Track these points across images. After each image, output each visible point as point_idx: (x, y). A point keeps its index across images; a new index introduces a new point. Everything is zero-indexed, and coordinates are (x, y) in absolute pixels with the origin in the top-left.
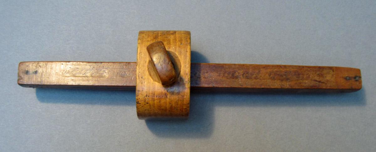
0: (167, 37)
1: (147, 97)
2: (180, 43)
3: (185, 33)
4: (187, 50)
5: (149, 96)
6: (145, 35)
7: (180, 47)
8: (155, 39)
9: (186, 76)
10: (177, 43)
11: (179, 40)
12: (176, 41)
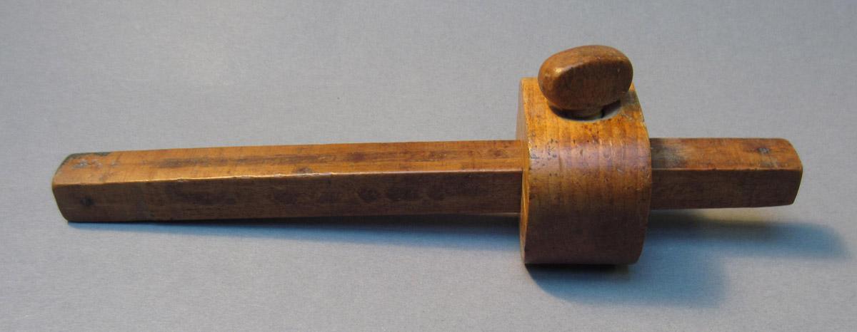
1: (554, 143)
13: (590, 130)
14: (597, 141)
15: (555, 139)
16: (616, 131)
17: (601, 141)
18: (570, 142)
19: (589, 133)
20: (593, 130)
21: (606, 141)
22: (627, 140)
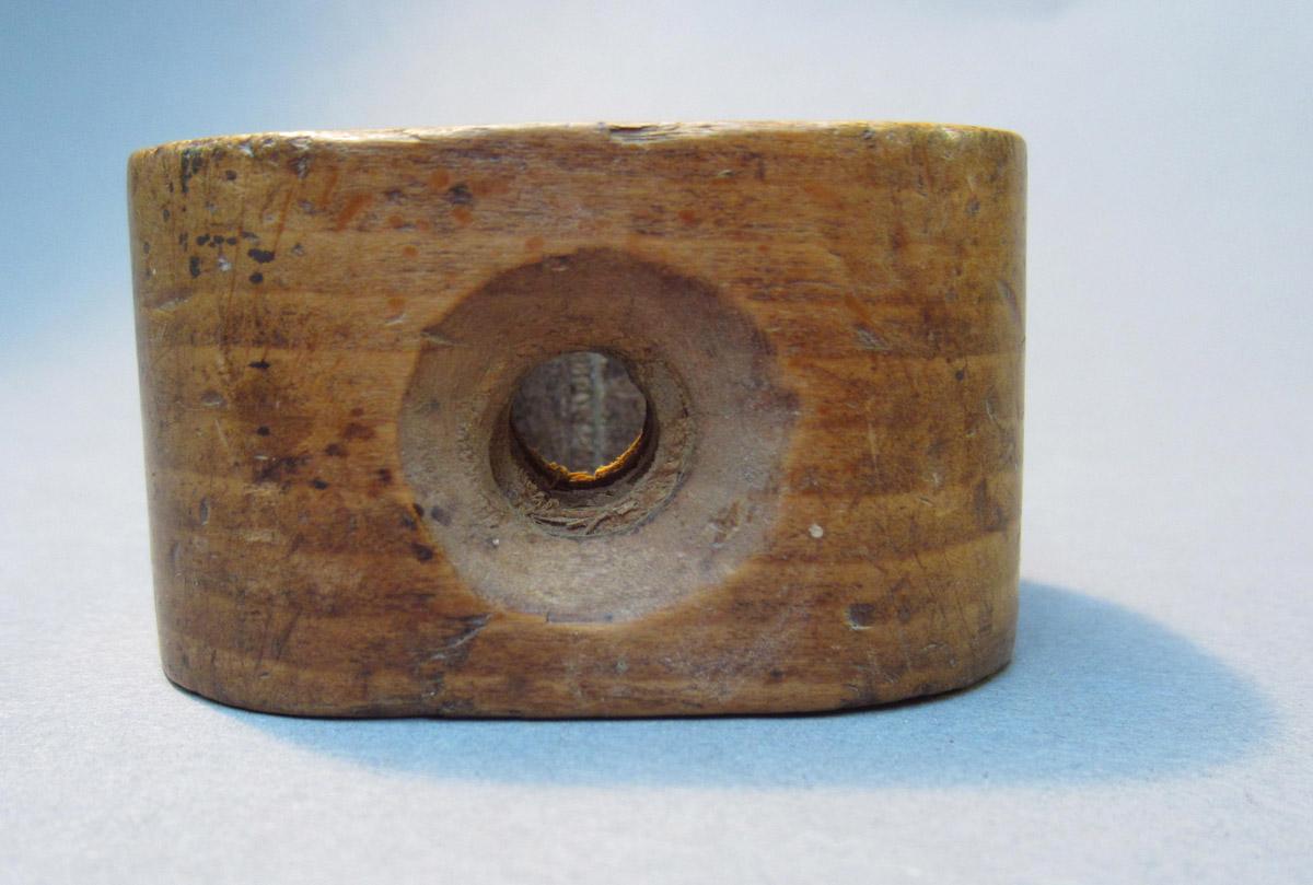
0: (940, 446)
1: (251, 266)
2: (866, 595)
3: (986, 629)
4: (792, 672)
5: (257, 278)
6: (975, 204)
7: (821, 601)
8: (927, 317)
9: (494, 680)
10: (871, 571)
11: (905, 580)
12: (901, 554)
13: (332, 450)
14: (267, 474)
15: (269, 271)
16: (329, 574)
17: (268, 491)
18: (258, 343)
19: (312, 443)
20: (333, 463)
21: (269, 517)
22: (281, 618)
